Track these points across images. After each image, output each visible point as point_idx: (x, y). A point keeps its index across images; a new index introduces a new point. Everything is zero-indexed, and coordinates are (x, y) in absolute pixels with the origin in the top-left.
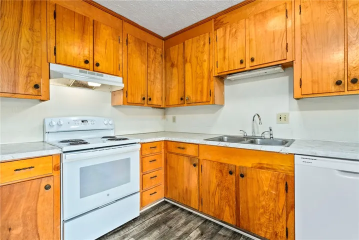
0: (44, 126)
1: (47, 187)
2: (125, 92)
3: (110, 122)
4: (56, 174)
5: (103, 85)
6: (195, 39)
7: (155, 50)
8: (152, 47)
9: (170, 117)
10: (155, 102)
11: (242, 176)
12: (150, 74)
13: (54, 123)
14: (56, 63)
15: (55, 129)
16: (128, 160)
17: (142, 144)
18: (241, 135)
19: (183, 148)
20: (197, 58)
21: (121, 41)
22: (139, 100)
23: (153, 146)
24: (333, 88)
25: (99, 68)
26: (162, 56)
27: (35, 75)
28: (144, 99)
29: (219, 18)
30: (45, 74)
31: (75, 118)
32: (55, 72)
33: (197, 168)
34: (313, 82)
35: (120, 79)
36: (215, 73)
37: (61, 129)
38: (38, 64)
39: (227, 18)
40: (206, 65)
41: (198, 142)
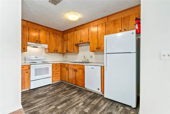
0: (25, 59)
1: (27, 72)
2: (49, 49)
3: (44, 58)
4: (29, 69)
5: (41, 47)
6: (70, 33)
7: (59, 36)
8: (58, 35)
9: (65, 56)
10: (59, 52)
11: (76, 71)
12: (57, 43)
13: (28, 58)
14: (29, 42)
15: (28, 59)
16: (48, 68)
17: (52, 64)
18: (82, 61)
19: (65, 65)
20: (70, 39)
21: (47, 34)
22: (53, 51)
23: (56, 65)
24: (96, 50)
25: (41, 42)
26: (61, 37)
27: (24, 45)
28: (55, 51)
29: (76, 28)
30: (26, 45)
31: (34, 56)
32: (29, 44)
33: (68, 70)
34: (93, 48)
35: (47, 45)
36: (75, 44)
37: (30, 59)
38: (24, 43)
39: (77, 28)
40: (72, 41)
41: (68, 63)
